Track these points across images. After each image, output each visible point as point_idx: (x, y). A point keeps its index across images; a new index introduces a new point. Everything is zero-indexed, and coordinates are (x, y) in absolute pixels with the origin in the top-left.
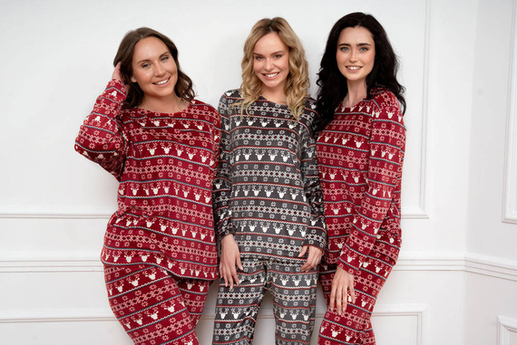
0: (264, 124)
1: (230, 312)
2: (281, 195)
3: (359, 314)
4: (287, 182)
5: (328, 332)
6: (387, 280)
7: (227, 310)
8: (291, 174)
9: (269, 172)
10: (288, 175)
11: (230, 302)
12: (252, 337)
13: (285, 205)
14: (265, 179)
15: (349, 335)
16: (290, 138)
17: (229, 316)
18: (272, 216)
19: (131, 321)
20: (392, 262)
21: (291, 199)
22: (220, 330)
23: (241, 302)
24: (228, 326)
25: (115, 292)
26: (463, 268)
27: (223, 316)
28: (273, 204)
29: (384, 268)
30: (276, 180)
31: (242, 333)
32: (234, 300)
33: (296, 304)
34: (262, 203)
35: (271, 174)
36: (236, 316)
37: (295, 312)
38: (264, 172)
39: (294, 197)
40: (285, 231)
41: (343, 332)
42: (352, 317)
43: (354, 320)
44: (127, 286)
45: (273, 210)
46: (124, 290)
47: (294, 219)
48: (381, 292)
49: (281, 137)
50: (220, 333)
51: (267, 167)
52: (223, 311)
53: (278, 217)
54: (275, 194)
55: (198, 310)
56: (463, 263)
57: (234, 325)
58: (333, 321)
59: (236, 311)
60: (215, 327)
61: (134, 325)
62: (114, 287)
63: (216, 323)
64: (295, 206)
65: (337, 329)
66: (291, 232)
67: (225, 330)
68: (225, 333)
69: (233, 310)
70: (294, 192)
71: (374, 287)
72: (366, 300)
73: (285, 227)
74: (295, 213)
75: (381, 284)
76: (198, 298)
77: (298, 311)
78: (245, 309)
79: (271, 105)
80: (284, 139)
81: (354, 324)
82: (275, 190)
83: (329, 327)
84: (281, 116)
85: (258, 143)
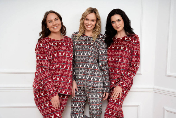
0: (83, 43)
1: (76, 104)
2: (89, 66)
3: (118, 106)
4: (90, 62)
5: (108, 112)
6: (127, 95)
7: (75, 103)
8: (91, 60)
9: (84, 59)
10: (90, 60)
11: (75, 100)
12: (83, 112)
13: (90, 70)
14: (83, 61)
15: (115, 113)
16: (91, 47)
17: (75, 105)
18: (86, 74)
19: (40, 106)
20: (129, 89)
21: (92, 68)
22: (73, 110)
23: (79, 100)
24: (75, 108)
25: (36, 97)
26: (153, 91)
27: (73, 105)
28: (86, 69)
29: (126, 91)
30: (87, 62)
31: (80, 111)
32: (77, 100)
33: (94, 103)
34: (83, 69)
35: (85, 59)
36: (78, 105)
37: (94, 106)
38: (83, 59)
39: (92, 67)
40: (90, 79)
41: (113, 112)
42: (116, 107)
43: (116, 108)
44: (40, 95)
45: (86, 71)
46: (39, 96)
47: (93, 75)
48: (125, 99)
49: (88, 47)
50: (73, 111)
51: (84, 57)
52: (73, 103)
53: (87, 74)
54: (87, 66)
55: (65, 104)
56: (153, 89)
57: (77, 108)
58: (110, 108)
59: (78, 103)
60: (71, 109)
61: (41, 108)
62: (36, 95)
63: (71, 108)
64: (93, 70)
65: (111, 111)
66: (92, 79)
67: (74, 110)
68: (74, 111)
69: (77, 103)
70: (92, 65)
71: (123, 98)
72: (120, 101)
73: (90, 77)
74: (93, 72)
75: (125, 97)
76: (65, 100)
77: (95, 105)
78: (81, 103)
79: (87, 37)
80: (89, 48)
81: (116, 109)
82: (87, 65)
83: (108, 110)
84: (90, 40)
85: (81, 49)
